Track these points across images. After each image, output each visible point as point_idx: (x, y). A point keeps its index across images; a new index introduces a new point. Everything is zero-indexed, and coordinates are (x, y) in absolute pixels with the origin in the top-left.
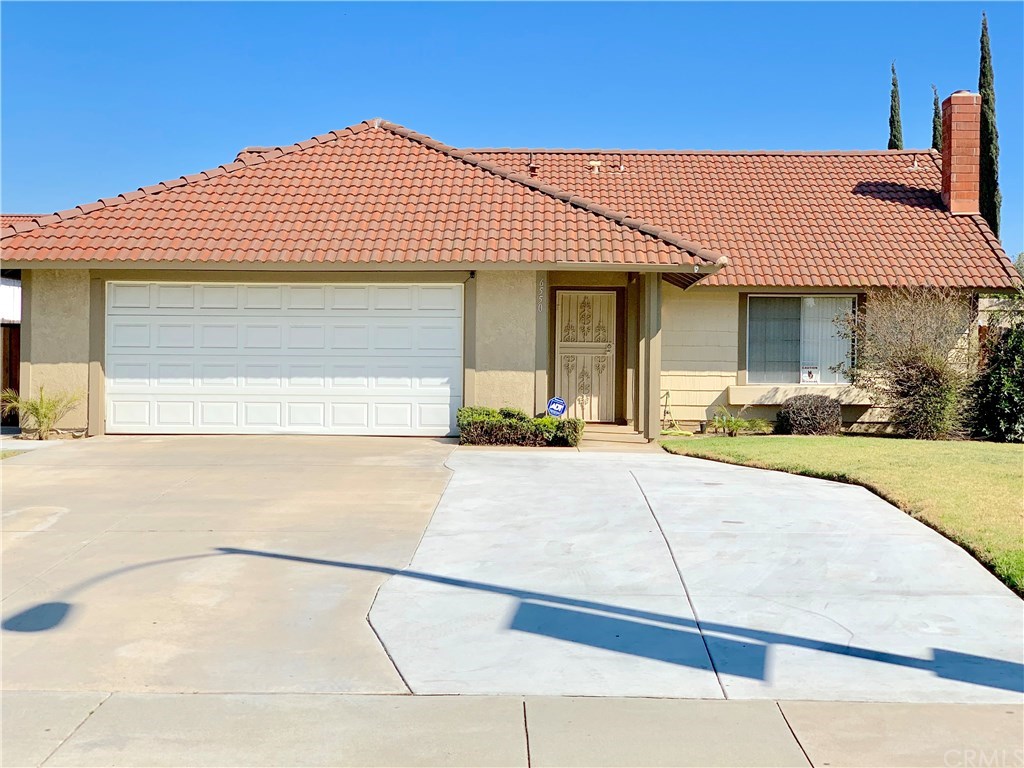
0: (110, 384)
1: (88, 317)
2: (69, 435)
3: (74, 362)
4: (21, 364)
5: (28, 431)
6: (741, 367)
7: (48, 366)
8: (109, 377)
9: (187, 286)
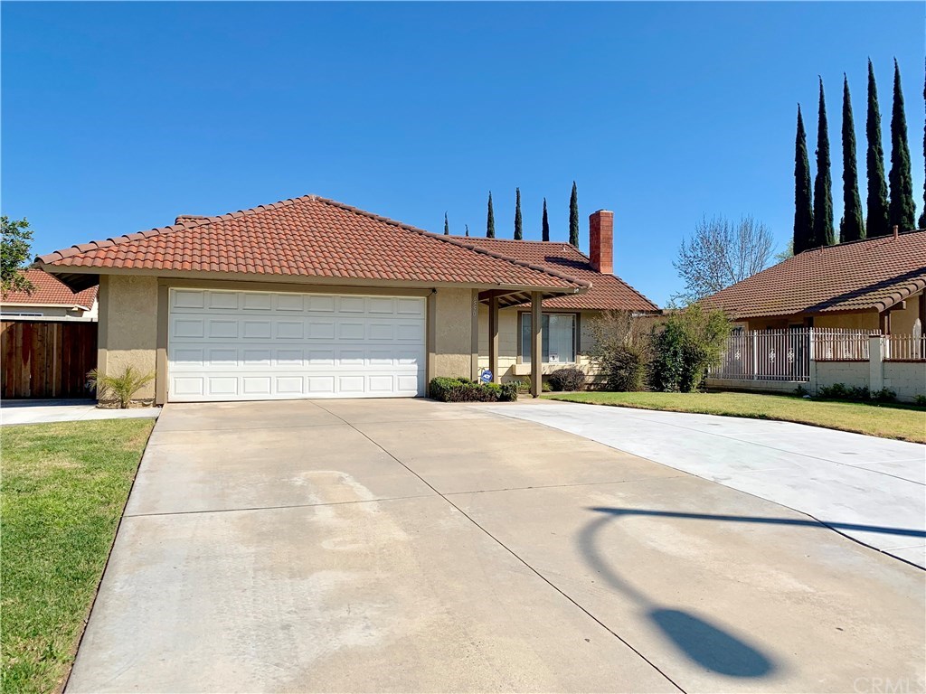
0: (172, 366)
1: (156, 314)
2: (139, 404)
3: (144, 349)
4: (99, 350)
5: (104, 402)
6: (519, 354)
7: (122, 352)
8: (171, 360)
9: (233, 293)
